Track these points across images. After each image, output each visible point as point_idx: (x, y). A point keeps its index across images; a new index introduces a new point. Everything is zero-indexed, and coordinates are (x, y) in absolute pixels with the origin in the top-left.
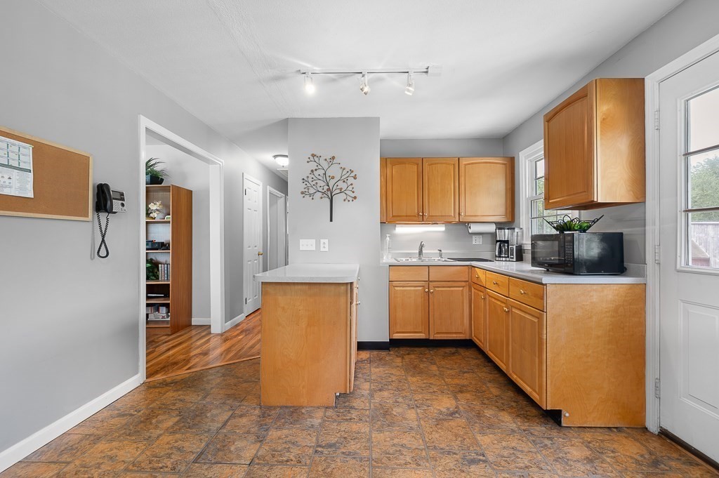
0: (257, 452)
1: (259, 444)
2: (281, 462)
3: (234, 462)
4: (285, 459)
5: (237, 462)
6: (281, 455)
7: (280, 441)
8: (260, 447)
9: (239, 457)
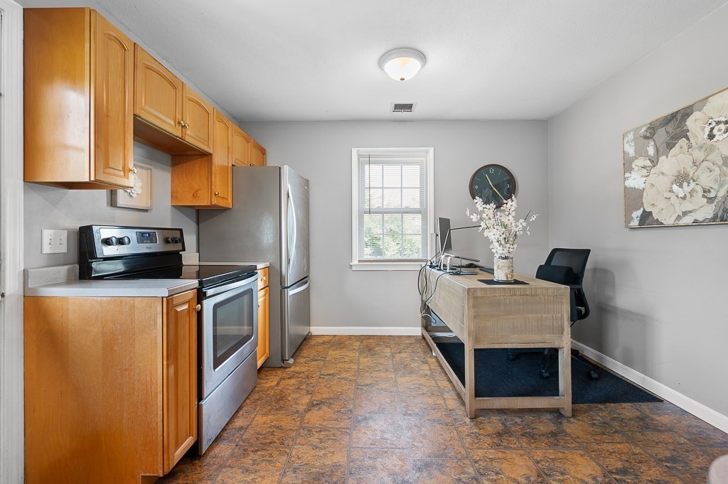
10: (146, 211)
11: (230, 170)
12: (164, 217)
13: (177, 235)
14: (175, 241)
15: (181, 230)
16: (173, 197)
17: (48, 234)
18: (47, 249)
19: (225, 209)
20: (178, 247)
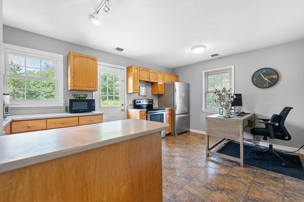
0: (178, 191)
1: (176, 194)
2: (172, 183)
3: (188, 192)
4: (170, 184)
5: (186, 191)
6: (171, 185)
7: (167, 191)
8: (176, 193)
9: (185, 193)
10: (146, 96)
11: (163, 85)
12: (150, 97)
13: (152, 101)
14: (151, 102)
15: (152, 100)
16: (152, 92)
17: (130, 101)
18: (130, 103)
19: (163, 94)
20: (152, 103)
